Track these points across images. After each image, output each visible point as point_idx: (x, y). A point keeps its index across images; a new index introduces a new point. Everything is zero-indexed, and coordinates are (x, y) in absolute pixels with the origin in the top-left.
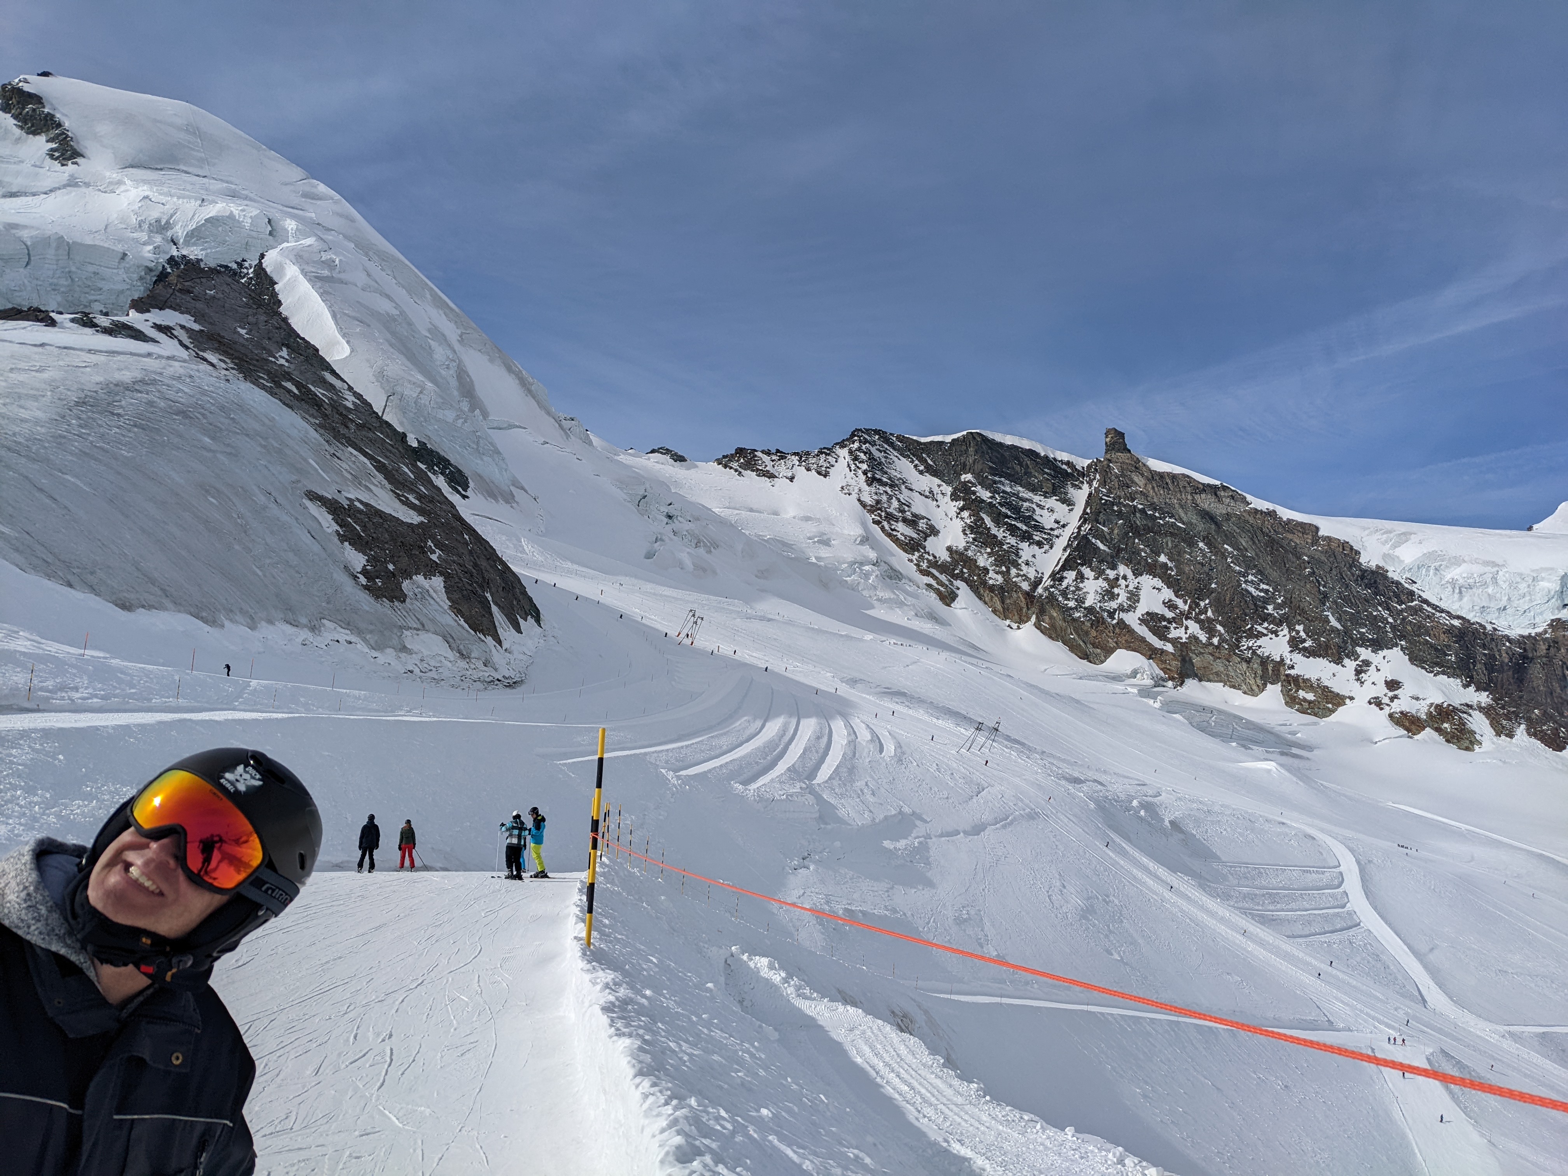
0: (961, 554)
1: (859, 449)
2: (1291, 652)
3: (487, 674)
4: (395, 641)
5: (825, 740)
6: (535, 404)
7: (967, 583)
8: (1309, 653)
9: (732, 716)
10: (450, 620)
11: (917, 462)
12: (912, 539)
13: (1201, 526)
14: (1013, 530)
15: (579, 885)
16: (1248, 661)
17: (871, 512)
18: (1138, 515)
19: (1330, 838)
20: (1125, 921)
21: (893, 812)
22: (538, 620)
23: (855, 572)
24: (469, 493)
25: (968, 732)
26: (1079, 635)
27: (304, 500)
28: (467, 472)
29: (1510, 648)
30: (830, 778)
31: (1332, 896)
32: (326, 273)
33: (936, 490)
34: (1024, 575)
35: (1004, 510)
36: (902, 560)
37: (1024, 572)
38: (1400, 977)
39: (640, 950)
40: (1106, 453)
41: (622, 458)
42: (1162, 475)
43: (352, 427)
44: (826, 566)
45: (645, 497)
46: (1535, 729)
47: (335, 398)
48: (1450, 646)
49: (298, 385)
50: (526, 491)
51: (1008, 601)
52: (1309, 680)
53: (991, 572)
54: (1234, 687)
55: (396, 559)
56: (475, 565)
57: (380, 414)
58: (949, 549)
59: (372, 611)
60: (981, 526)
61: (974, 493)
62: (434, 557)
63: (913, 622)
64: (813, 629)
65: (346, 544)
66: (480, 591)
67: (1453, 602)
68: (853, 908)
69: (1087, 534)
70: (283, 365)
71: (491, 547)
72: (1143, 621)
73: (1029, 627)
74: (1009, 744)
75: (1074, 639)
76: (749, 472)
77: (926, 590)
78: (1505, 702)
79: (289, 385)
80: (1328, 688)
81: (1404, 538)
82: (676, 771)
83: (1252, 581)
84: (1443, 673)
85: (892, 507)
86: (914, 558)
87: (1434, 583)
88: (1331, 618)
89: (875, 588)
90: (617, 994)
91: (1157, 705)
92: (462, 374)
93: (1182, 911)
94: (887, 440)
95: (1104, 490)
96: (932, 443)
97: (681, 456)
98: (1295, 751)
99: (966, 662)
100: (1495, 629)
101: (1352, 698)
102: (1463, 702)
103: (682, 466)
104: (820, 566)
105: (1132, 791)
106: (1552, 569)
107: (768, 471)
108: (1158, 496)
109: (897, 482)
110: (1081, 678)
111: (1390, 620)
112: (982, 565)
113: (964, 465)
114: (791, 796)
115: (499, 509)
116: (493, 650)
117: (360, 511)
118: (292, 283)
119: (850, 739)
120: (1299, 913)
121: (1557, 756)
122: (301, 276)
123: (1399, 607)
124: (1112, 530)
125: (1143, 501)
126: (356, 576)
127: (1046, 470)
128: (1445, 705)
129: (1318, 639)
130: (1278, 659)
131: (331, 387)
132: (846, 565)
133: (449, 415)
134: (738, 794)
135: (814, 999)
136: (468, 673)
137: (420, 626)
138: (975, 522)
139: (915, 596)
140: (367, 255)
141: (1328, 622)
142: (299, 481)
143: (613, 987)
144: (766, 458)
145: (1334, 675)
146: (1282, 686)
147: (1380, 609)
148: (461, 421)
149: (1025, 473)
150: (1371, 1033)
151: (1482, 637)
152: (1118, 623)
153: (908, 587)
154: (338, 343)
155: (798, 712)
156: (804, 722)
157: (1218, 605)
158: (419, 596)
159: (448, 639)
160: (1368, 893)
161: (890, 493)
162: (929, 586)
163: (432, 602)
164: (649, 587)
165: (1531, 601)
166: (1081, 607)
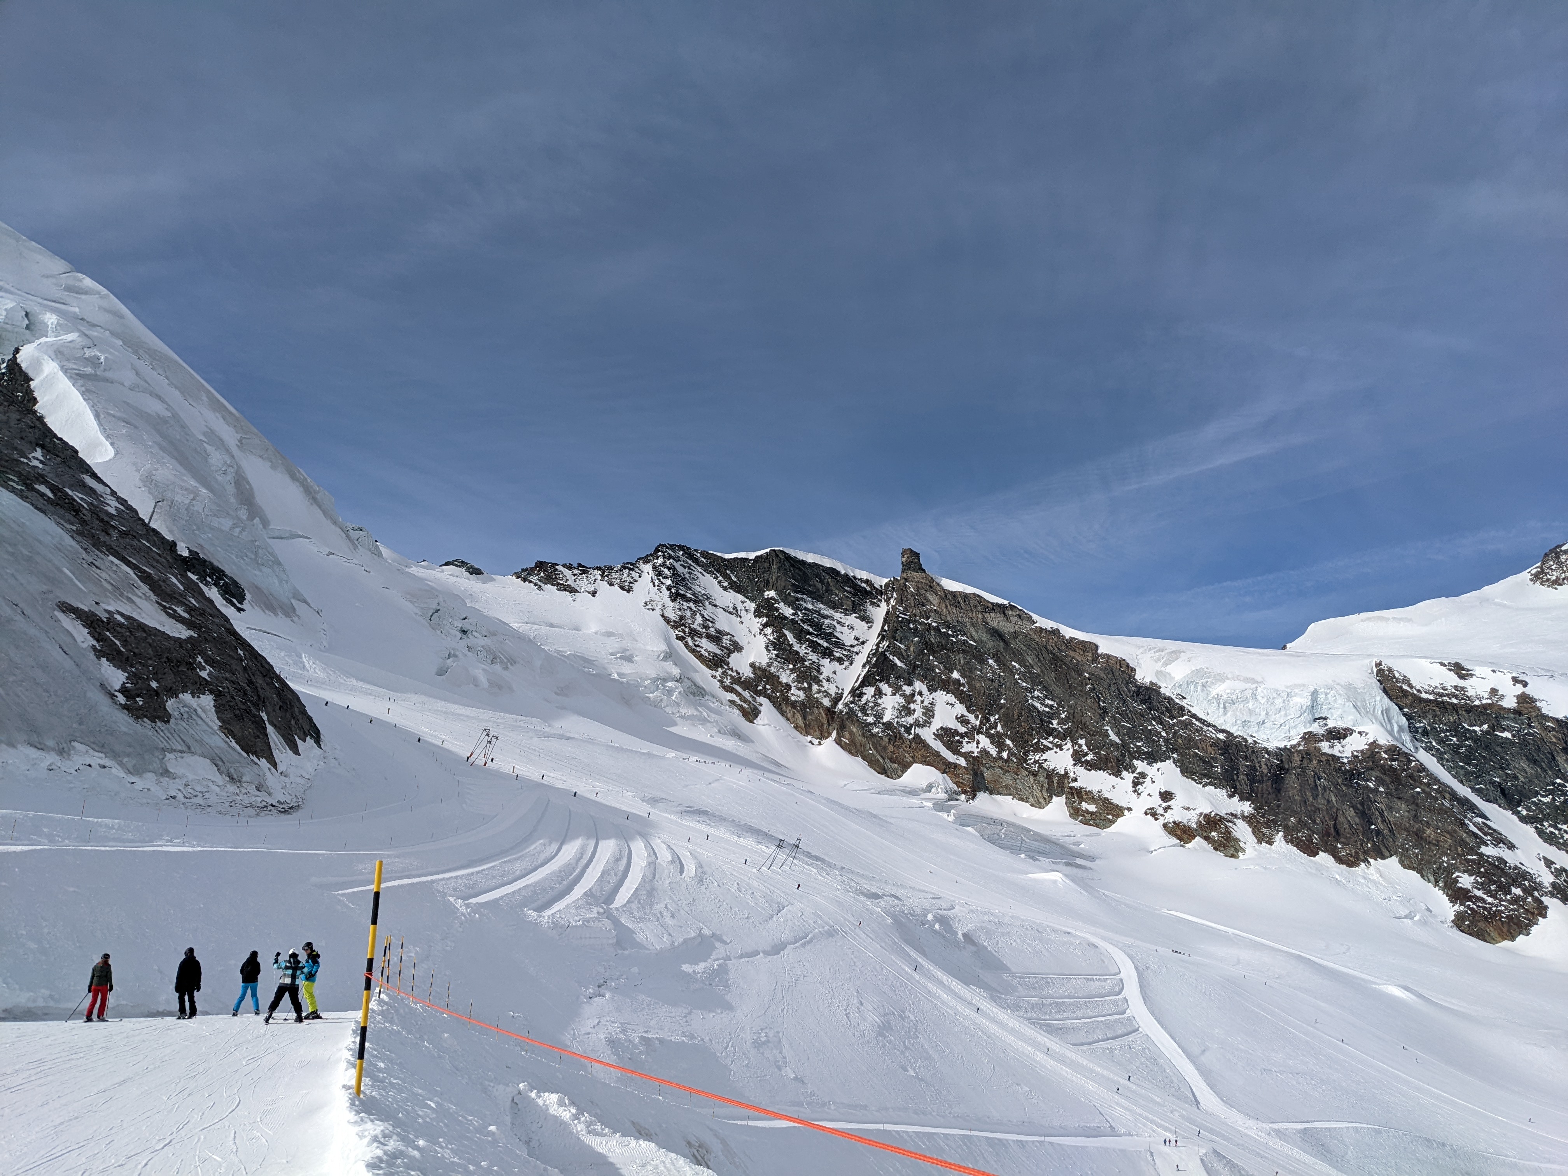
0: (764, 670)
1: (663, 565)
2: (1075, 765)
3: (259, 800)
4: (156, 765)
5: (624, 862)
6: (321, 512)
7: (770, 700)
8: (1091, 766)
9: (528, 839)
10: (219, 741)
11: (721, 578)
12: (716, 655)
13: (991, 644)
14: (814, 646)
15: (353, 1026)
16: (1035, 774)
17: (675, 627)
18: (932, 633)
19: (1111, 946)
20: (920, 1036)
21: (693, 935)
22: (318, 741)
23: (657, 688)
24: (245, 605)
25: (769, 849)
26: (877, 751)
27: (56, 613)
28: (243, 583)
29: (1269, 759)
30: (628, 902)
31: (1113, 1002)
32: (89, 370)
33: (740, 606)
34: (825, 691)
35: (806, 627)
36: (706, 676)
37: (826, 688)
38: (1175, 1080)
39: (418, 1094)
40: (902, 572)
41: (414, 570)
42: (954, 594)
43: (115, 534)
44: (628, 683)
45: (437, 611)
46: (1292, 836)
47: (95, 502)
48: (1216, 758)
49: (53, 488)
50: (308, 604)
51: (810, 717)
52: (1091, 792)
53: (793, 688)
54: (1022, 799)
55: (160, 676)
56: (250, 682)
57: (147, 521)
58: (752, 665)
59: (131, 732)
60: (784, 642)
61: (777, 609)
62: (204, 674)
63: (716, 738)
64: (614, 747)
65: (104, 660)
66: (254, 711)
67: (1218, 717)
68: (650, 1036)
69: (884, 652)
70: (36, 467)
71: (268, 663)
72: (937, 736)
73: (829, 743)
74: (810, 861)
75: (872, 754)
76: (549, 586)
77: (729, 706)
78: (1265, 810)
79: (42, 488)
80: (1108, 799)
81: (1174, 656)
82: (464, 899)
83: (1038, 696)
84: (1211, 784)
85: (696, 623)
86: (718, 674)
87: (1201, 699)
88: (1110, 732)
89: (678, 705)
90: (386, 1148)
91: (951, 818)
92: (240, 481)
93: (974, 1023)
94: (691, 556)
95: (901, 608)
96: (735, 559)
97: (477, 569)
98: (1079, 861)
99: (768, 778)
100: (1255, 742)
101: (1130, 809)
102: (1229, 812)
103: (478, 579)
104: (622, 683)
105: (927, 904)
106: (1304, 685)
107: (569, 586)
108: (951, 614)
109: (701, 598)
110: (879, 793)
111: (1164, 734)
112: (784, 681)
113: (768, 582)
114: (588, 921)
115: (277, 623)
116: (268, 773)
117: (121, 625)
118: (50, 381)
119: (650, 860)
120: (1083, 1020)
121: (1311, 861)
122: (61, 373)
123: (1171, 722)
124: (908, 647)
125: (937, 619)
126: (113, 695)
127: (846, 588)
128: (1213, 815)
129: (1099, 753)
130: (1063, 772)
131: (92, 491)
132: (649, 682)
133: (226, 524)
134: (530, 922)
135: (606, 1135)
136: (239, 798)
137: (185, 749)
138: (778, 639)
139: (718, 713)
140: (136, 353)
141: (1108, 736)
142: (50, 592)
143: (382, 1140)
144: (567, 572)
145: (1114, 787)
146: (1066, 798)
147: (1154, 723)
148: (238, 530)
149: (827, 591)
150: (1150, 1136)
151: (1245, 749)
152: (914, 738)
153: (711, 704)
154: (101, 444)
155: (597, 833)
156: (602, 844)
157: (1007, 720)
158: (185, 716)
159: (217, 762)
160: (1146, 999)
161: (694, 608)
162: (732, 702)
163: (200, 722)
164: (440, 705)
165: (1286, 715)
166: (879, 722)
